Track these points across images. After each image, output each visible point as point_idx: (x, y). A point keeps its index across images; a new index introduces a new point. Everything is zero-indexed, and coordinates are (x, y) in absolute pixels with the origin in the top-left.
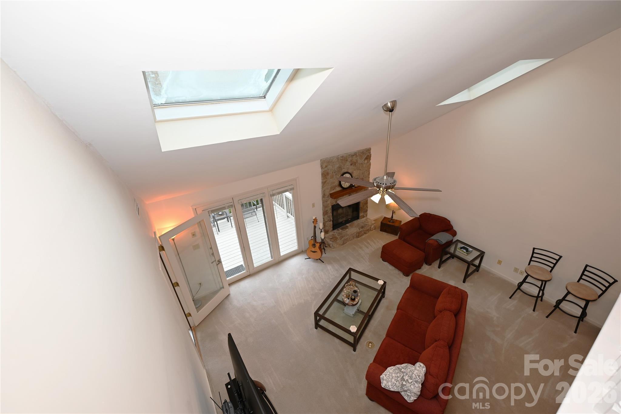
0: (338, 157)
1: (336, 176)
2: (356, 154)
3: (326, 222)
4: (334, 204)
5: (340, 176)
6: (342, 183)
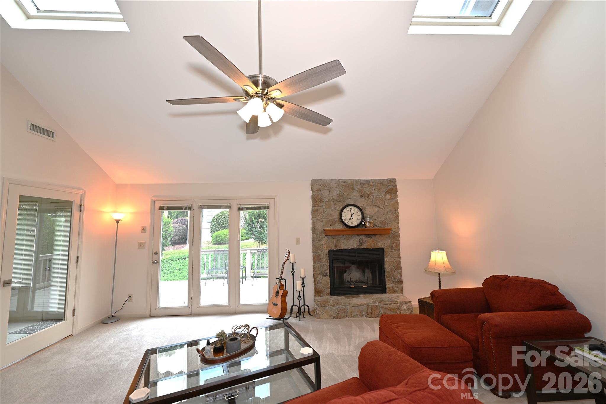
0: (338, 182)
1: (335, 206)
2: (368, 182)
3: (318, 274)
4: (333, 248)
5: (341, 207)
6: (343, 218)
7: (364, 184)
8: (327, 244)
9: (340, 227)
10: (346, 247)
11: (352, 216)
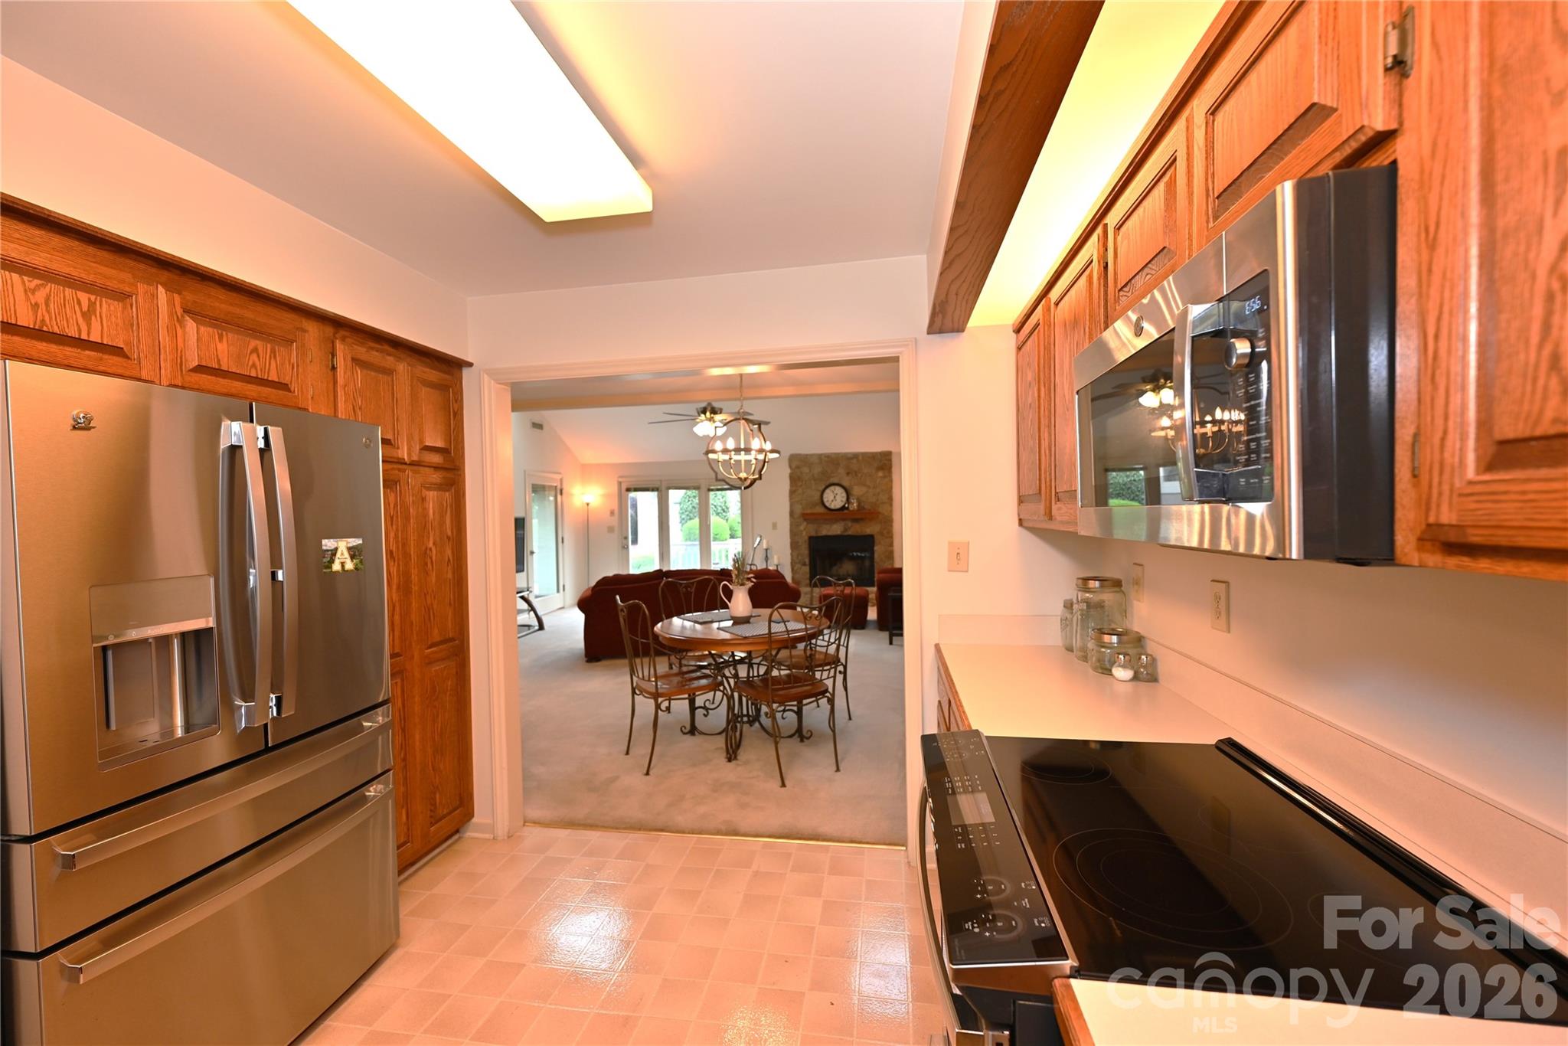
0: (820, 456)
1: (816, 486)
2: (856, 456)
4: (813, 534)
5: (824, 487)
6: (825, 500)
7: (851, 459)
8: (807, 530)
9: (820, 510)
10: (830, 533)
11: (835, 497)
